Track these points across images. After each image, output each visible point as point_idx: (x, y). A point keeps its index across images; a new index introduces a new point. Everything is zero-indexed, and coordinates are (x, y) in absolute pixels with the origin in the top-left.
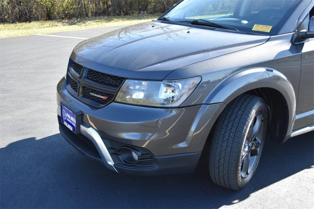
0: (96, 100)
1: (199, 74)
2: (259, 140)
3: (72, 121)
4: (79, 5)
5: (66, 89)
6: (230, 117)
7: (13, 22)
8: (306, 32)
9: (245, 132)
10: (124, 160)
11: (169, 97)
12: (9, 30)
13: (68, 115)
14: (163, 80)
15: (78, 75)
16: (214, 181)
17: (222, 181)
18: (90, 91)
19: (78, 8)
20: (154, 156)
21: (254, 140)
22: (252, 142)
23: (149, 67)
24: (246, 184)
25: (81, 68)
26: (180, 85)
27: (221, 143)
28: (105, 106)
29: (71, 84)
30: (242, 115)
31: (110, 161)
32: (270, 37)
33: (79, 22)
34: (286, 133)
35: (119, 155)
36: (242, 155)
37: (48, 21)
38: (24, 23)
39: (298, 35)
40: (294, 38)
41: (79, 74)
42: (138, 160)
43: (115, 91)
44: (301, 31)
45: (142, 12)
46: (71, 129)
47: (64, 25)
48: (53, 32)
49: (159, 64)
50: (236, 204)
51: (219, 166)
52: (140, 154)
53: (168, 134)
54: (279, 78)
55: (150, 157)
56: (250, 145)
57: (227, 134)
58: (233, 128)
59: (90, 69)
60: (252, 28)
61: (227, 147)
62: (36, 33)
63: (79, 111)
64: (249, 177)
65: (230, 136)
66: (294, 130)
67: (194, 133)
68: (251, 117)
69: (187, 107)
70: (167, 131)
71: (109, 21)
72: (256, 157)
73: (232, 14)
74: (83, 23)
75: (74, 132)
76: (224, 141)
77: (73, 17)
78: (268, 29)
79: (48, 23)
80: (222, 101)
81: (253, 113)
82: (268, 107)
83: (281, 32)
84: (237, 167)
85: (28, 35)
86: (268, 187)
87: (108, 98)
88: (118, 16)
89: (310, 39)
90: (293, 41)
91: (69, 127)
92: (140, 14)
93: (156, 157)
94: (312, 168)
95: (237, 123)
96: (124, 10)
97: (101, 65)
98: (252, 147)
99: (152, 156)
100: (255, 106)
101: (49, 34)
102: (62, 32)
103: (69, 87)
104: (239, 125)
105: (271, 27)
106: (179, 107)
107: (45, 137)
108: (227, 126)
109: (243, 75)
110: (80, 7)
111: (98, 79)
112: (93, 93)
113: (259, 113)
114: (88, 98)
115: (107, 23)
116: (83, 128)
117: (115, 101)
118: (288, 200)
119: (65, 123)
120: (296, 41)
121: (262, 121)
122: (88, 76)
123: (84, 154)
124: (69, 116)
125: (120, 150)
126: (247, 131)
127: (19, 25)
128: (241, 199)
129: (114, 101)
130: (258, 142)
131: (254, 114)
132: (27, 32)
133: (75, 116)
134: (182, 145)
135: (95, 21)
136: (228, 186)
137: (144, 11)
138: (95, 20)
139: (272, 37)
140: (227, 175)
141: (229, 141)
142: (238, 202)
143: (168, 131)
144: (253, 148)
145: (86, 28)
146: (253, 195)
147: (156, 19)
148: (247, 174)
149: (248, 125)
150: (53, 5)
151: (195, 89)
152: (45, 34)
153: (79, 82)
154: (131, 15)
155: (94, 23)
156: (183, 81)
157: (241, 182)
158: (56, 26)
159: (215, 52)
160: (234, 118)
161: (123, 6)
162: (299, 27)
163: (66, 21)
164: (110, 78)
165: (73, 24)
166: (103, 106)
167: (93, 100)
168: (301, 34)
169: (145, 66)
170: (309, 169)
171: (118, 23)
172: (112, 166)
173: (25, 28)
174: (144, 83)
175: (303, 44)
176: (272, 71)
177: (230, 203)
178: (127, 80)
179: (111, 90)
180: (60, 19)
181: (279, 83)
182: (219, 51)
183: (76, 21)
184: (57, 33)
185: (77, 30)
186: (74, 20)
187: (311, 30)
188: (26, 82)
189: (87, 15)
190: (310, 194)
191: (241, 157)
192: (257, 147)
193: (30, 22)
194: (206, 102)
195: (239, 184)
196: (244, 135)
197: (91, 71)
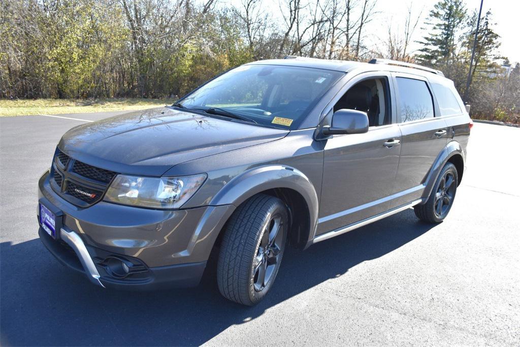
0: (82, 198)
1: (205, 171)
2: (278, 247)
3: (52, 224)
4: (97, 84)
5: (50, 183)
6: (242, 221)
7: (14, 98)
8: (329, 128)
9: (258, 238)
10: (113, 273)
11: (169, 197)
12: (6, 107)
13: (46, 215)
14: (161, 176)
15: (63, 167)
16: (223, 294)
17: (232, 296)
18: (75, 186)
19: (96, 87)
20: (149, 267)
21: (271, 246)
22: (269, 249)
23: (146, 161)
24: (261, 298)
25: (67, 159)
26: (181, 183)
27: (230, 251)
28: (92, 206)
29: (55, 178)
30: (255, 219)
31: (95, 274)
32: (289, 131)
33: (97, 103)
34: (307, 239)
35: (106, 266)
36: (255, 265)
37: (58, 100)
38: (28, 101)
39: (320, 131)
40: (316, 134)
41: (65, 165)
42: (129, 272)
43: (104, 188)
44: (324, 127)
45: (173, 96)
46: (50, 232)
47: (78, 106)
48: (63, 113)
49: (159, 158)
50: (247, 323)
51: (228, 278)
52: (131, 264)
53: (167, 240)
54: (298, 177)
55: (144, 268)
56: (266, 253)
57: (237, 241)
58: (244, 234)
59: (77, 161)
60: (272, 121)
61: (237, 255)
62: (40, 112)
63: (59, 211)
64: (265, 290)
65: (240, 243)
66: (317, 236)
67: (197, 240)
68: (265, 221)
69: (189, 208)
70: (165, 238)
71: (133, 104)
72: (274, 265)
73: (260, 104)
74: (102, 104)
75: (53, 237)
76: (234, 248)
77: (90, 97)
78: (288, 122)
79: (57, 102)
80: (231, 202)
81: (268, 216)
82: (289, 209)
83: (302, 126)
84: (248, 280)
85: (29, 114)
86: (287, 301)
87: (95, 197)
88: (145, 99)
89: (334, 135)
90: (315, 137)
91: (48, 230)
92: (171, 99)
93: (152, 269)
94: (337, 277)
95: (250, 227)
96: (153, 92)
97: (91, 156)
98: (269, 255)
99: (146, 268)
100: (271, 208)
101: (57, 115)
102: (72, 114)
103: (53, 180)
104: (251, 230)
105: (292, 120)
106: (179, 209)
107: (24, 241)
108: (238, 231)
109: (258, 173)
110: (99, 86)
111: (85, 172)
112: (79, 190)
113: (275, 215)
114: (73, 195)
115: (130, 107)
116: (63, 232)
117: (104, 199)
118: (308, 316)
119: (44, 226)
120: (318, 137)
121: (281, 225)
122: (75, 168)
123: (64, 265)
124: (48, 218)
125: (106, 261)
126: (261, 238)
127: (20, 102)
128: (254, 316)
129: (102, 200)
130: (277, 249)
131: (269, 218)
132: (29, 110)
133: (54, 217)
134: (183, 254)
135: (116, 103)
136: (239, 301)
137: (175, 94)
138: (117, 101)
139: (292, 131)
140: (237, 289)
141: (240, 249)
142: (251, 320)
143: (167, 238)
144: (271, 256)
145: (103, 111)
146: (269, 311)
147: (170, 105)
148: (263, 285)
149: (261, 230)
150: (65, 81)
151: (199, 188)
152: (52, 115)
153: (63, 174)
154: (160, 98)
155: (115, 105)
156: (185, 179)
157: (254, 296)
158: (68, 105)
159: (227, 145)
160: (246, 222)
161: (151, 87)
162: (323, 122)
163: (81, 101)
164: (100, 172)
165: (89, 105)
166: (89, 205)
167: (78, 197)
168: (324, 129)
169: (142, 159)
170: (333, 279)
171: (143, 106)
172: (97, 279)
173: (27, 106)
174: (140, 180)
175: (327, 140)
176: (292, 170)
177: (240, 321)
178: (118, 175)
179: (100, 187)
180: (74, 98)
181: (298, 182)
182: (231, 145)
183: (93, 102)
184: (67, 114)
185: (92, 112)
186: (92, 100)
187: (334, 126)
188: (14, 172)
189: (108, 96)
190: (332, 308)
191: (253, 267)
192: (275, 254)
193: (36, 99)
194: (211, 203)
195: (252, 298)
196: (257, 242)
197: (78, 163)
